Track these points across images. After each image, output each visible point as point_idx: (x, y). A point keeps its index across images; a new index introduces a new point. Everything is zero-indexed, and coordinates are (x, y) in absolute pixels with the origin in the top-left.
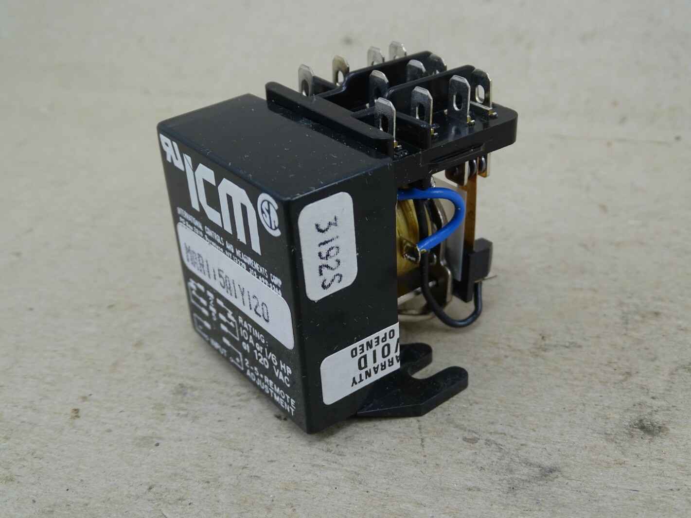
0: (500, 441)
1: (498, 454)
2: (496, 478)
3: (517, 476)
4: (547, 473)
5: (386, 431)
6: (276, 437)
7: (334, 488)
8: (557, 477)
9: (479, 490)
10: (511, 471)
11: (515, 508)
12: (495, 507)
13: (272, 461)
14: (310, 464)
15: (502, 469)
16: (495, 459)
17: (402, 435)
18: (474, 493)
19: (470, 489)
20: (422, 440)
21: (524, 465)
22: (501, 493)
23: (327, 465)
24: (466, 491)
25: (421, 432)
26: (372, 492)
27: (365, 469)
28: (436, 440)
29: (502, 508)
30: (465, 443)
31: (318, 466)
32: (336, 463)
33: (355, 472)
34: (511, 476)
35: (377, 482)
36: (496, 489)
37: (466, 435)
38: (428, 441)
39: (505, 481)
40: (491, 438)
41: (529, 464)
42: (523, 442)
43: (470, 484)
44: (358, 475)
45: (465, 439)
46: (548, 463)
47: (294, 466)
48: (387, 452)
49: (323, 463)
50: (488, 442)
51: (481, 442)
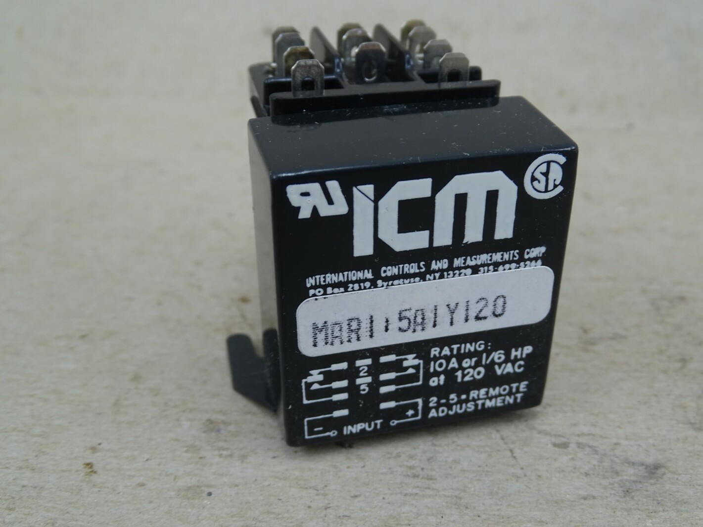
0: (592, 443)
1: (596, 456)
2: (605, 482)
3: (625, 478)
4: (654, 470)
5: (468, 446)
6: (348, 467)
7: (440, 517)
8: (664, 474)
9: (594, 498)
10: (617, 473)
11: (639, 512)
12: (618, 513)
13: (356, 496)
14: (401, 493)
15: (606, 472)
16: (595, 463)
17: (487, 449)
18: (591, 502)
19: (585, 499)
20: (511, 451)
21: (627, 465)
22: (618, 498)
23: (421, 493)
24: (582, 501)
25: (506, 443)
26: (484, 516)
27: (465, 491)
28: (526, 449)
29: (626, 513)
30: (557, 449)
31: (411, 494)
32: (429, 488)
33: (456, 497)
34: (620, 478)
35: (483, 504)
36: (611, 494)
37: (554, 440)
38: (517, 452)
39: (616, 485)
40: (583, 440)
41: (632, 464)
42: (615, 441)
43: (582, 493)
44: (460, 498)
45: (555, 445)
46: (650, 460)
47: (384, 498)
48: (479, 469)
49: (415, 491)
50: (580, 445)
51: (573, 446)
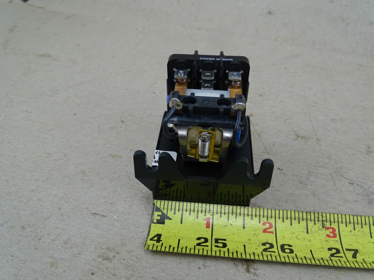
0: (362, 185)
1: (362, 189)
2: (363, 198)
3: (371, 198)
5: (320, 177)
6: (280, 176)
7: (307, 196)
9: (358, 202)
10: (368, 196)
11: (372, 209)
12: (365, 208)
13: (282, 185)
14: (296, 187)
15: (365, 195)
16: (361, 191)
17: (326, 179)
18: (357, 203)
19: (355, 201)
20: (334, 182)
21: (372, 194)
22: (366, 203)
23: (302, 188)
24: (354, 202)
25: (332, 179)
26: (321, 199)
27: (316, 191)
28: (339, 182)
29: (368, 208)
30: (349, 184)
31: (299, 188)
32: (305, 188)
33: (313, 192)
34: (368, 198)
35: (322, 196)
36: (364, 202)
37: (349, 181)
38: (336, 182)
39: (367, 199)
40: (359, 183)
42: (370, 186)
43: (355, 199)
44: (314, 193)
45: (349, 183)
47: (290, 187)
48: (322, 185)
49: (300, 187)
50: (358, 185)
51: (355, 185)
